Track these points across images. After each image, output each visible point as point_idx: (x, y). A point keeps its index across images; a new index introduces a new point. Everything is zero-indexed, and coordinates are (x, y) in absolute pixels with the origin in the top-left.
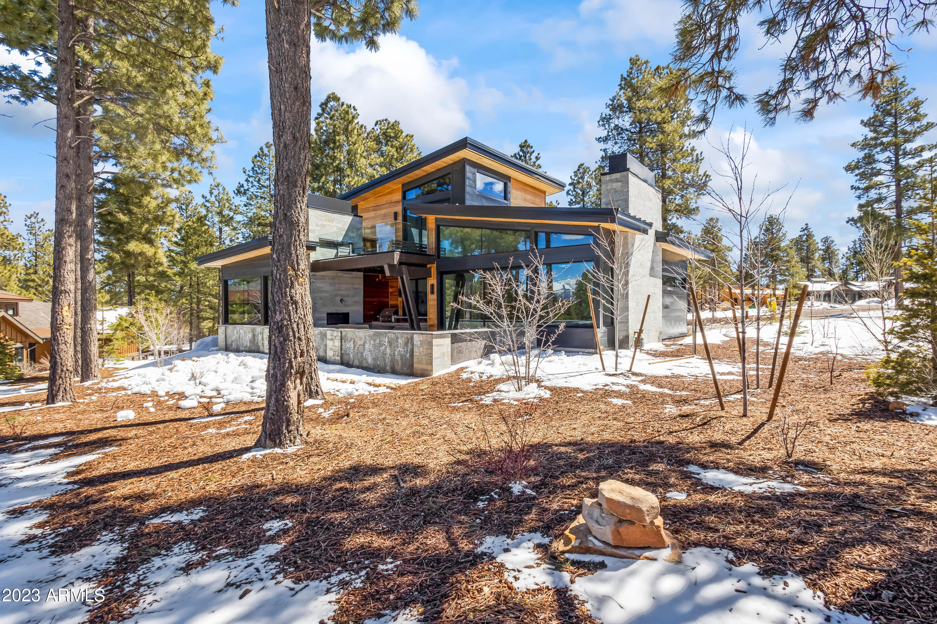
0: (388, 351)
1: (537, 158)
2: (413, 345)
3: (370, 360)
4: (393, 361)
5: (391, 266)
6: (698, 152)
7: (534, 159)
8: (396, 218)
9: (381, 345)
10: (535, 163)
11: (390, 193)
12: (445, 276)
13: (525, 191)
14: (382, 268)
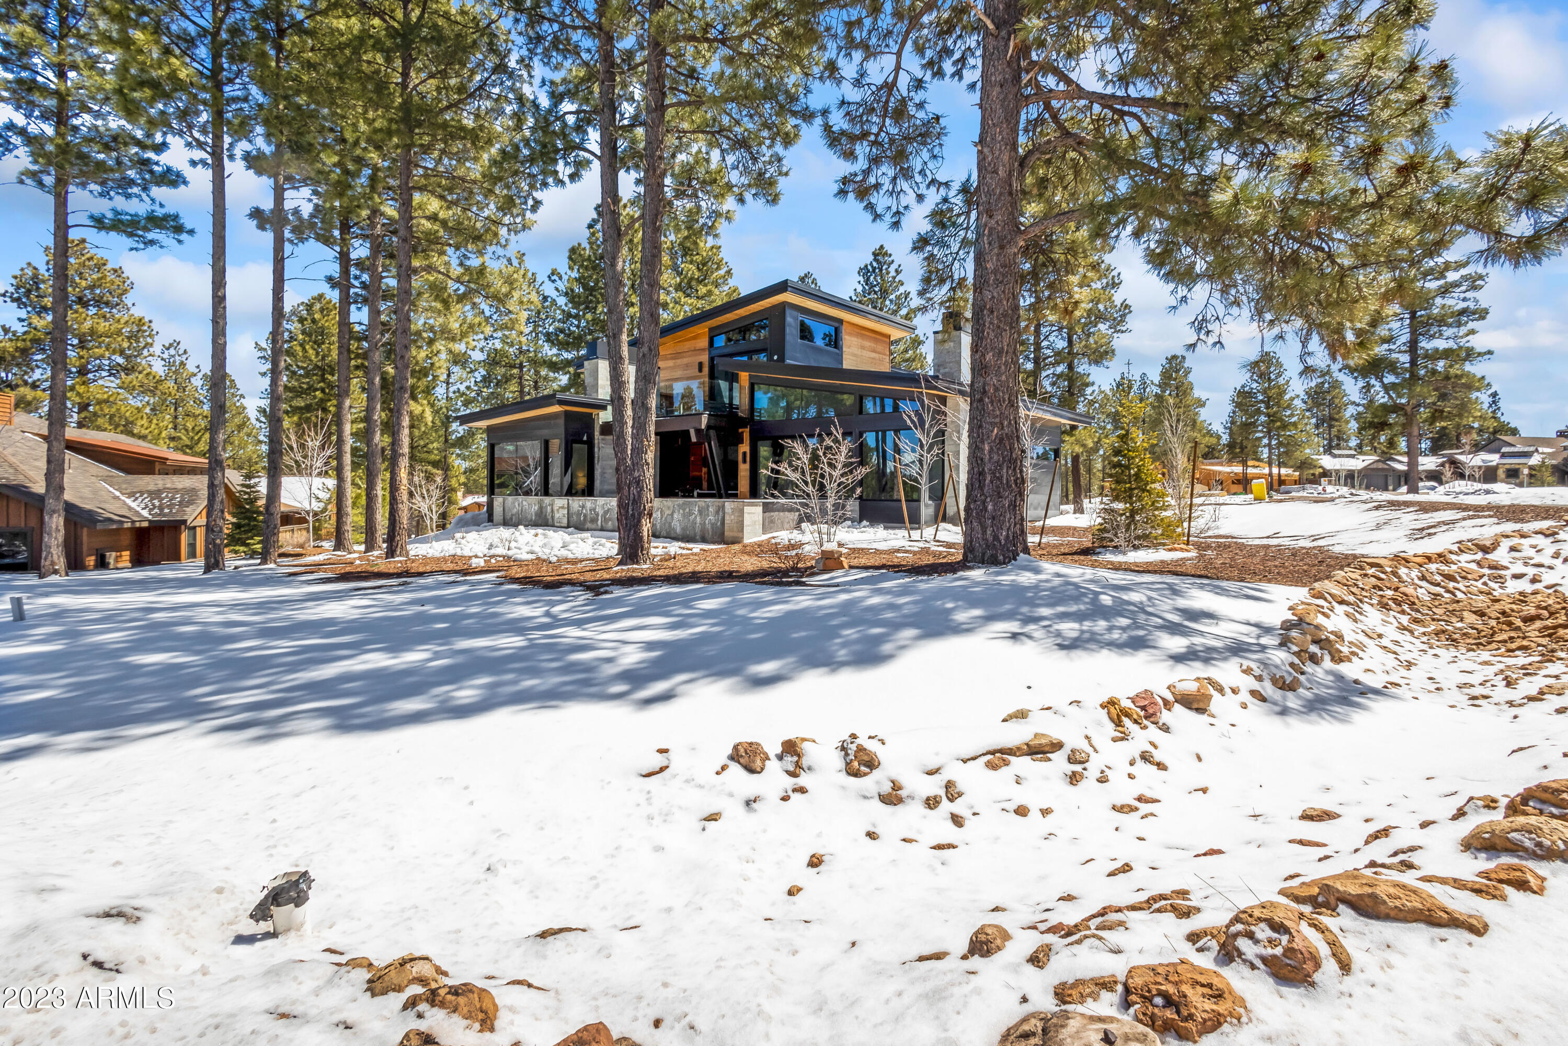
0: (698, 519)
1: (898, 272)
2: (724, 514)
3: (678, 530)
4: (703, 529)
5: (698, 431)
6: (1115, 273)
7: (893, 273)
8: (700, 370)
9: (690, 514)
10: (894, 278)
11: (694, 338)
12: (760, 443)
13: (863, 336)
14: (687, 432)
